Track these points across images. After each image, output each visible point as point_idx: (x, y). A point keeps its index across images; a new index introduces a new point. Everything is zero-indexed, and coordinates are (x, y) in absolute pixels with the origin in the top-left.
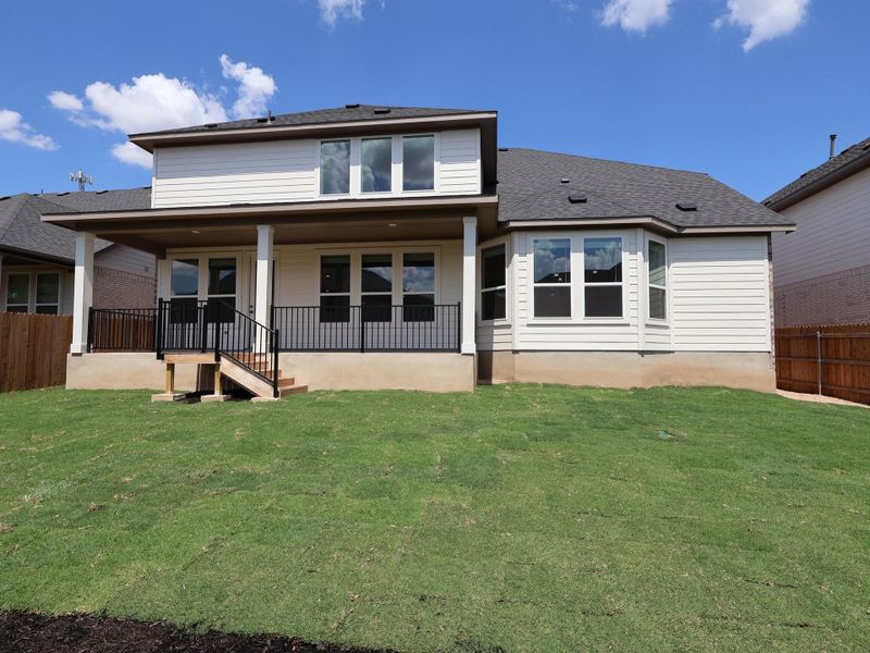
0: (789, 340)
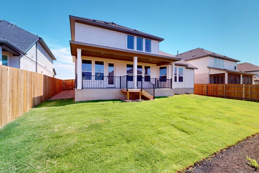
0: (202, 86)
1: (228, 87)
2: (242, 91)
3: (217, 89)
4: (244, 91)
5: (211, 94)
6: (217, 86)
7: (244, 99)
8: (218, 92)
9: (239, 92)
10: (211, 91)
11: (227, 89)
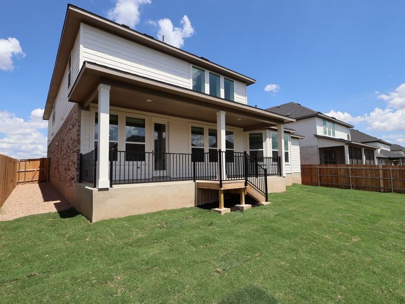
1: (355, 169)
2: (379, 176)
3: (336, 173)
4: (381, 176)
5: (328, 182)
6: (337, 169)
7: (382, 190)
8: (339, 178)
9: (375, 178)
10: (327, 177)
11: (353, 172)
